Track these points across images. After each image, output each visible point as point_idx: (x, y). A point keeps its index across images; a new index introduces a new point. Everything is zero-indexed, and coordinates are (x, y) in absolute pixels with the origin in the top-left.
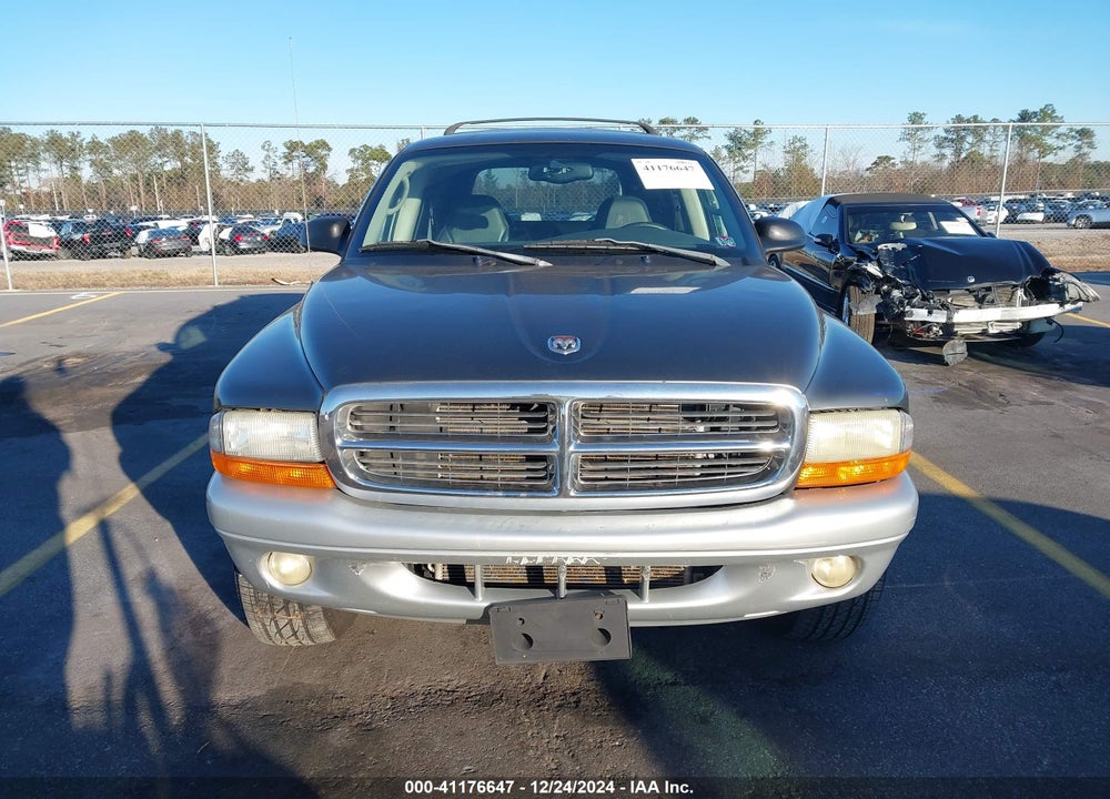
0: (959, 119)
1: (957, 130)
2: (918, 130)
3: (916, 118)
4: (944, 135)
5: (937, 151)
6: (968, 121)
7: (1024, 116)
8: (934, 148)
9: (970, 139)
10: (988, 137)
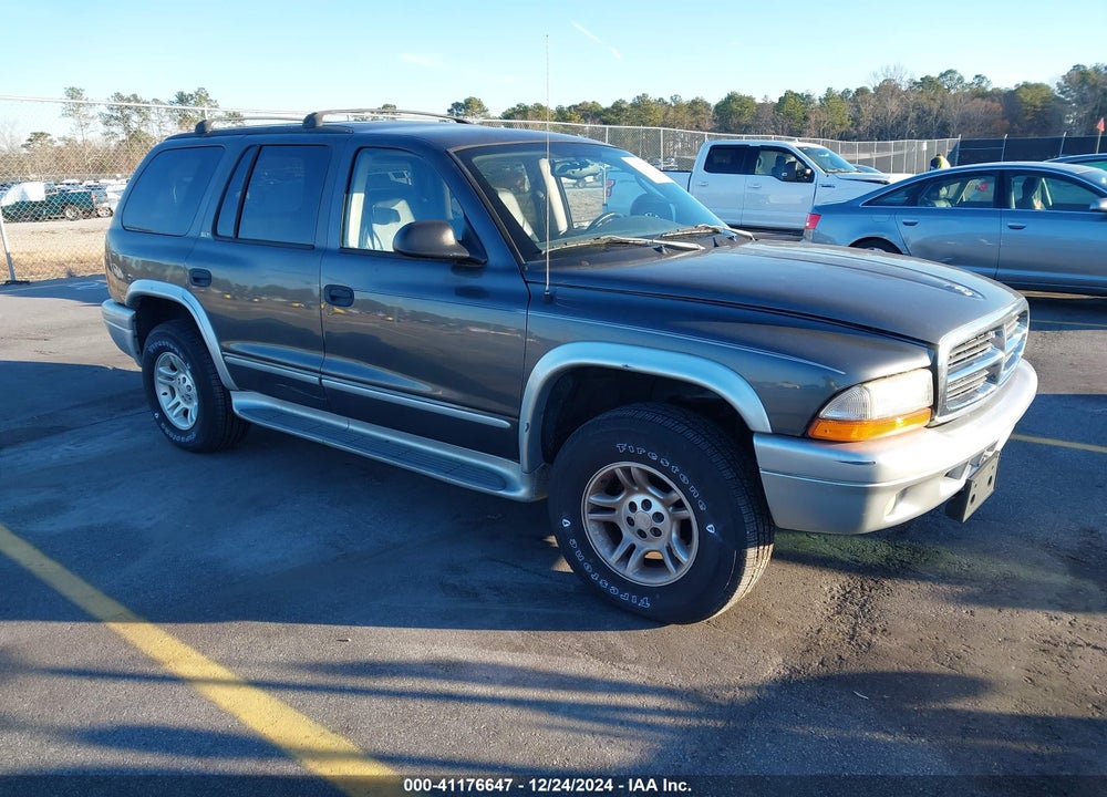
0: (119, 97)
1: (120, 109)
2: (79, 105)
3: (74, 93)
4: (109, 112)
5: (106, 129)
6: (129, 100)
7: (182, 99)
8: (102, 125)
9: (135, 117)
10: (153, 117)
